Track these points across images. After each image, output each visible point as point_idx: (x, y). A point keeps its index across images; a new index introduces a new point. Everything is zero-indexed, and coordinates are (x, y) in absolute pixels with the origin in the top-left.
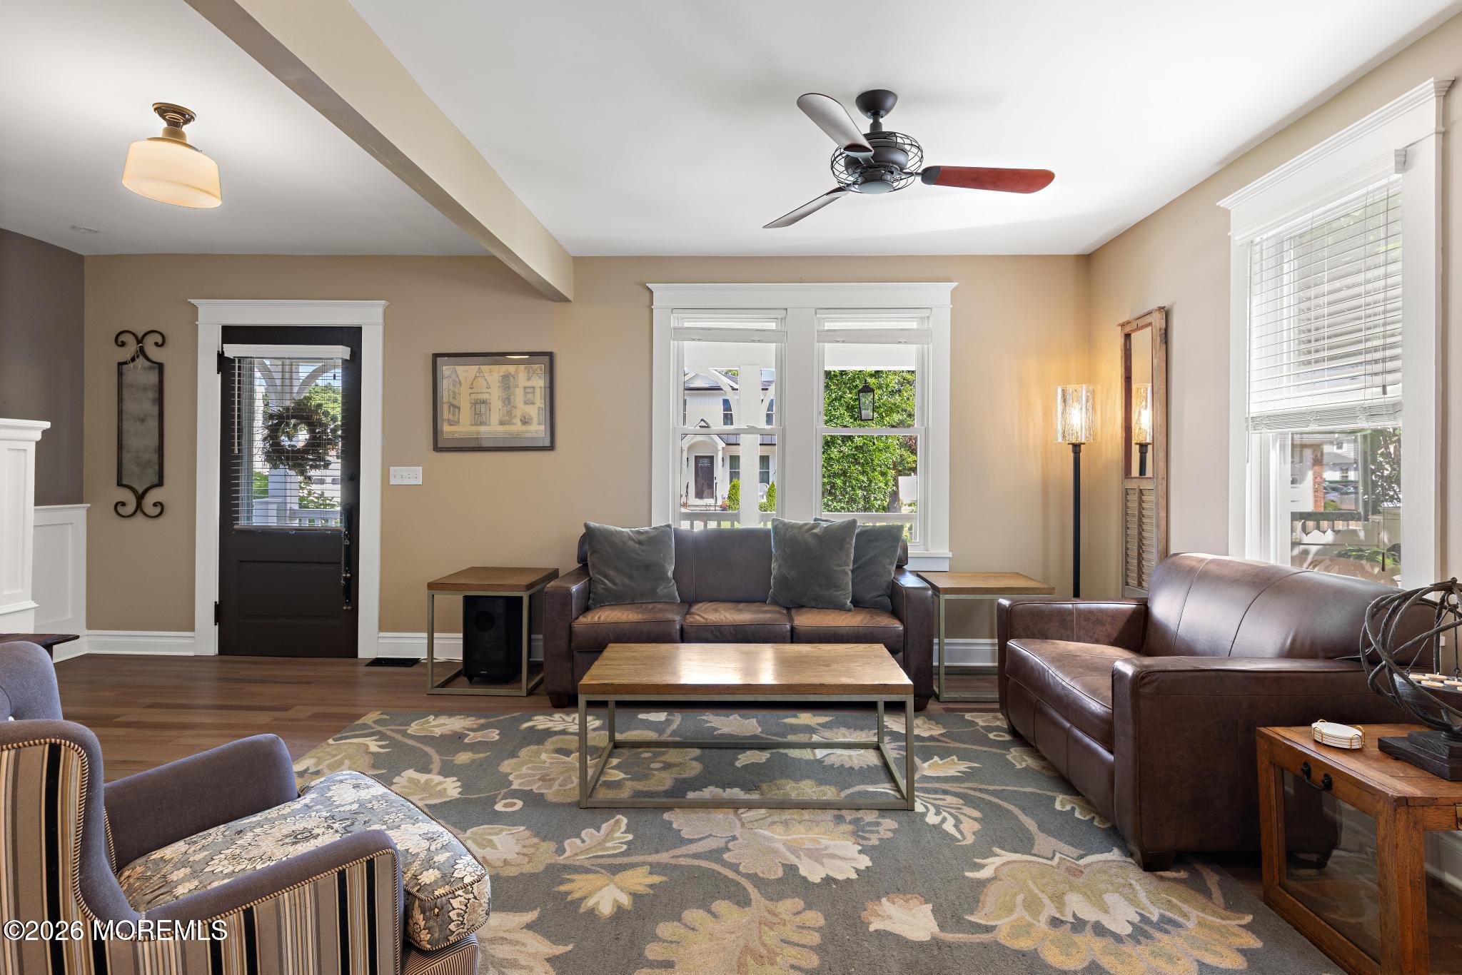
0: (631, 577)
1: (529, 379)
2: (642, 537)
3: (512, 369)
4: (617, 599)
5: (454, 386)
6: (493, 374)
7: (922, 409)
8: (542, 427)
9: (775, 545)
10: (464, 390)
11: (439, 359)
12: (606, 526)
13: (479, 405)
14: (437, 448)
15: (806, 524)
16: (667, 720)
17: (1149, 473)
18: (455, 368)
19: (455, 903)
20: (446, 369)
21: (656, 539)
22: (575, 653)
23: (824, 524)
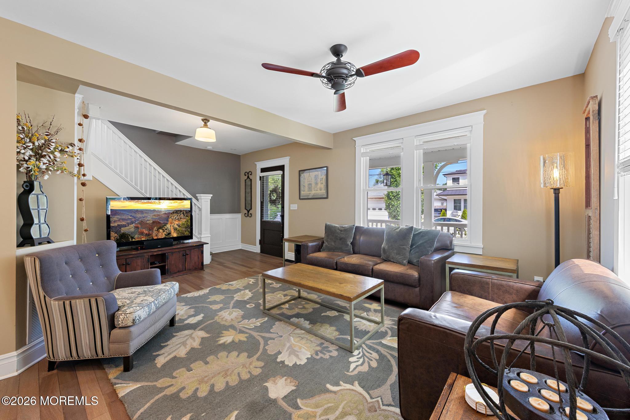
0: (335, 242)
1: (321, 175)
3: (317, 173)
5: (304, 179)
6: (313, 174)
7: (470, 175)
8: (325, 191)
9: (386, 235)
10: (306, 181)
11: (300, 172)
13: (310, 186)
14: (300, 199)
15: (396, 227)
19: (121, 317)
20: (302, 175)
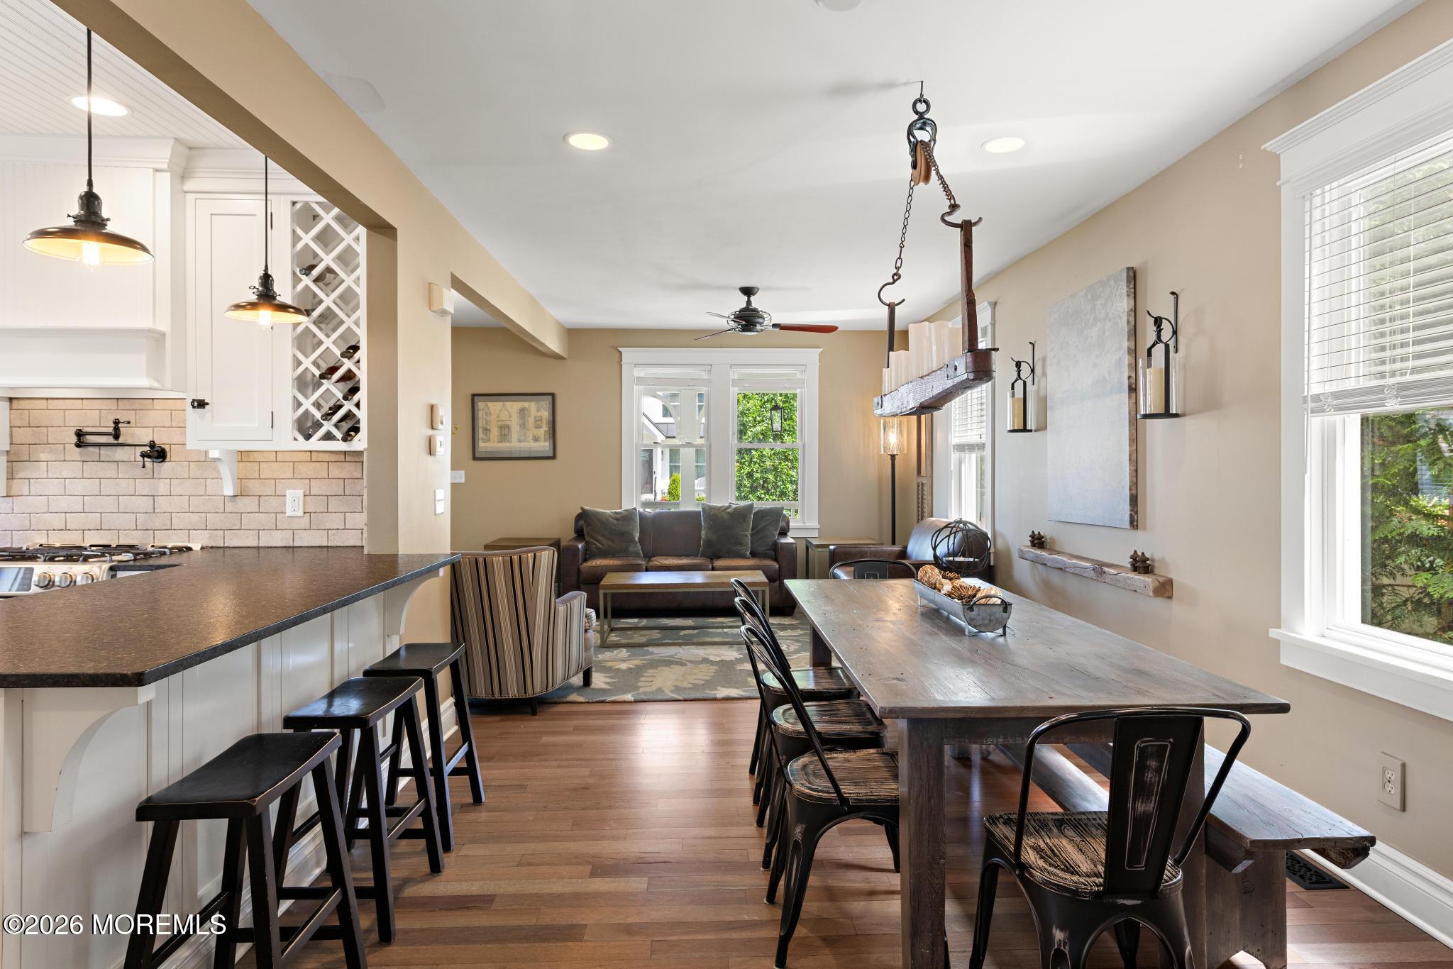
0: (612, 540)
1: (538, 411)
2: (618, 516)
3: (526, 404)
4: (604, 554)
5: (486, 415)
6: (514, 406)
7: (801, 430)
8: (547, 444)
9: (704, 520)
10: (493, 417)
11: (476, 398)
12: (595, 509)
13: (505, 430)
14: (475, 458)
15: (723, 507)
16: (638, 622)
17: (923, 473)
18: (487, 405)
20: (481, 405)
21: (628, 517)
22: (581, 585)
23: (734, 506)
